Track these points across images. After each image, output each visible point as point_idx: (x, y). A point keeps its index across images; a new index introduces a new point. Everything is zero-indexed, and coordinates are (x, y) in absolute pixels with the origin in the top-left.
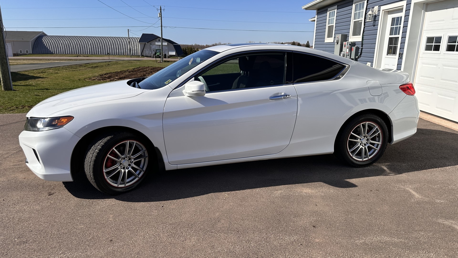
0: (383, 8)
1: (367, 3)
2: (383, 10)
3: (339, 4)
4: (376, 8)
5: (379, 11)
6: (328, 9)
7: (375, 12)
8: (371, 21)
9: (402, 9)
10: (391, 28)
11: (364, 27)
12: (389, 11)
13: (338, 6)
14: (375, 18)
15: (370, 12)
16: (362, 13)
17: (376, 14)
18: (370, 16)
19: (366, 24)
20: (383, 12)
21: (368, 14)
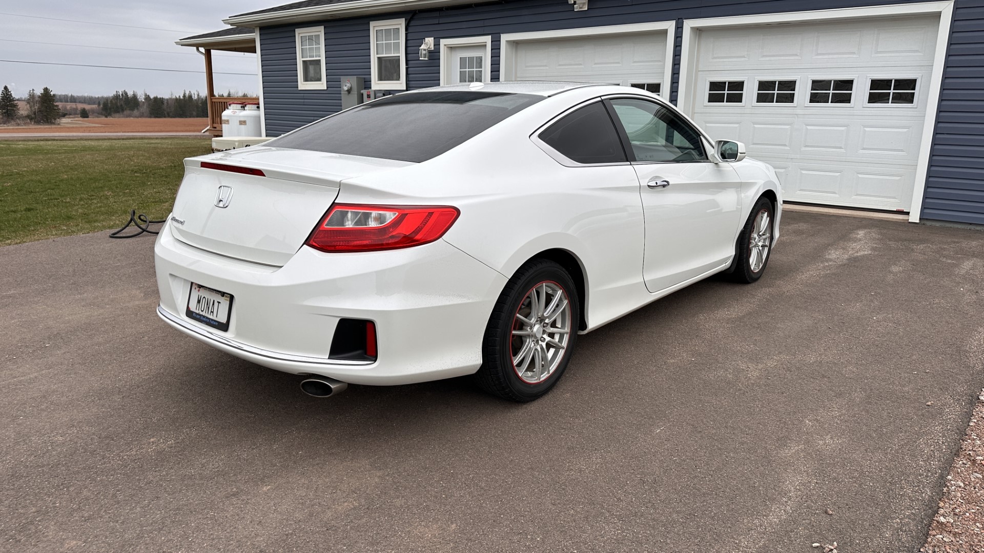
0: (443, 42)
1: (406, 30)
2: (445, 45)
3: (327, 25)
4: (429, 42)
5: (437, 45)
6: (296, 30)
8: (426, 59)
9: (486, 45)
10: (460, 71)
11: (407, 69)
12: (451, 47)
13: (325, 28)
14: (434, 55)
15: (423, 47)
16: (397, 46)
17: (433, 49)
18: (425, 52)
19: (410, 62)
20: (446, 48)
21: (422, 49)
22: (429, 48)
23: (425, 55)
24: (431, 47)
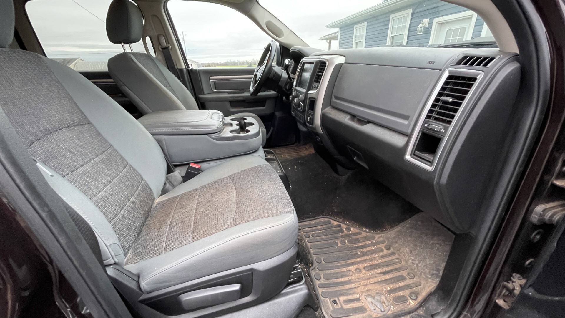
0: (436, 20)
1: (412, 16)
2: (437, 22)
3: (369, 21)
4: (426, 21)
5: (431, 23)
6: (355, 26)
7: (425, 24)
8: (421, 33)
9: (471, 18)
10: (445, 40)
11: (407, 42)
12: (442, 24)
13: (367, 23)
14: (427, 31)
15: (420, 25)
16: (404, 27)
17: (427, 26)
18: (421, 29)
19: (410, 37)
20: (437, 24)
21: (419, 27)
22: (425, 26)
23: (420, 32)
24: (426, 25)
